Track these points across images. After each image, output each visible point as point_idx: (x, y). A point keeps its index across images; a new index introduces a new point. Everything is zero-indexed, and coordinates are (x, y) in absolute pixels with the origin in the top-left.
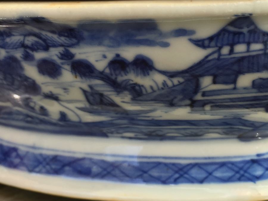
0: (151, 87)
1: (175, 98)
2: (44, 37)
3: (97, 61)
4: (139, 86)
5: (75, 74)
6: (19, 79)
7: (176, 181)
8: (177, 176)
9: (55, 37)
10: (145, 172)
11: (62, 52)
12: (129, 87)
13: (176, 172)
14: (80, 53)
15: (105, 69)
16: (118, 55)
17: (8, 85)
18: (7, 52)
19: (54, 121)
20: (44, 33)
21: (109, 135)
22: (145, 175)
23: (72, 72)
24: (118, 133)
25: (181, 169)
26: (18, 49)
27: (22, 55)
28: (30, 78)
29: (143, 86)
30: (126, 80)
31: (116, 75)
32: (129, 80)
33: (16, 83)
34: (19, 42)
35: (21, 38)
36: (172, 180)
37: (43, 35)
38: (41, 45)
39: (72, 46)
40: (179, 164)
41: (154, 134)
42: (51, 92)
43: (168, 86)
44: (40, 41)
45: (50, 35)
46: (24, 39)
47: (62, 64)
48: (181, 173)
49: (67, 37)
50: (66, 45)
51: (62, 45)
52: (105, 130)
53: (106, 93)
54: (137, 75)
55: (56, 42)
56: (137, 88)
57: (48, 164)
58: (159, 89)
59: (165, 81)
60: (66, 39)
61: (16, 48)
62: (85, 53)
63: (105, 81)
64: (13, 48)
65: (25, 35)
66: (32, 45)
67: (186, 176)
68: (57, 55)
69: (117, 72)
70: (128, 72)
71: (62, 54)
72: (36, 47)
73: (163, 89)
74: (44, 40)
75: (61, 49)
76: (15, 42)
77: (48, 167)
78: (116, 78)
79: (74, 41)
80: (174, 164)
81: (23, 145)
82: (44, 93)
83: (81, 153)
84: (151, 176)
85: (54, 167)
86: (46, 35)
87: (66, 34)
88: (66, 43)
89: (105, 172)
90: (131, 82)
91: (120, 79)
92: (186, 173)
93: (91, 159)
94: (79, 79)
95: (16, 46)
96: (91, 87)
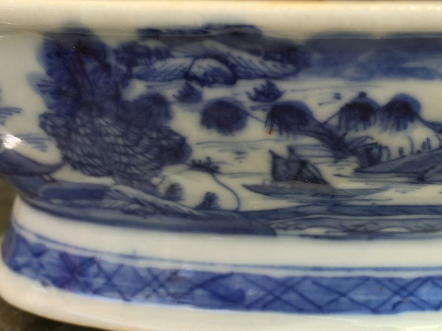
0: (401, 151)
1: (432, 168)
2: (232, 61)
3: (321, 104)
4: (380, 148)
5: (272, 126)
6: (154, 135)
7: (395, 309)
8: (397, 299)
9: (256, 62)
10: (343, 295)
11: (260, 88)
12: (361, 150)
13: (396, 293)
14: (293, 91)
15: (330, 118)
16: (363, 95)
17: (125, 146)
18: (149, 87)
19: (185, 210)
20: (235, 53)
21: (280, 232)
22: (343, 300)
23: (266, 123)
24: (297, 229)
25: (403, 288)
26: (174, 82)
27: (180, 92)
28: (177, 134)
29: (386, 148)
30: (361, 138)
31: (348, 129)
32: (367, 137)
33: (145, 142)
34: (182, 68)
35: (187, 62)
36: (389, 306)
37: (234, 58)
38: (223, 75)
39: (283, 77)
40: (401, 279)
41: (361, 229)
42: (209, 159)
43: (429, 148)
44: (224, 68)
45: (246, 57)
46: (192, 65)
47: (253, 108)
48: (404, 293)
49: (281, 61)
50: (272, 75)
51: (264, 76)
52: (274, 224)
53: (313, 160)
54: (385, 129)
55: (253, 69)
56: (375, 151)
57: (162, 285)
58: (412, 153)
59: (428, 140)
60: (274, 66)
61: (170, 80)
62: (303, 90)
63: (322, 139)
64: (164, 80)
65: (196, 57)
66: (206, 74)
67: (412, 298)
68: (248, 94)
69: (351, 124)
70: (370, 125)
71: (258, 92)
72: (210, 79)
73: (419, 152)
74: (232, 67)
75: (259, 83)
76: (172, 68)
77: (162, 291)
78: (345, 134)
79: (291, 68)
80: (391, 280)
81: (109, 254)
82: (193, 161)
83: (225, 265)
84: (353, 302)
85: (172, 290)
86: (239, 57)
87: (278, 57)
88: (272, 72)
89: (270, 297)
90: (369, 141)
91: (351, 135)
92: (411, 294)
93: (244, 276)
94: (275, 135)
95: (171, 77)
96: (291, 150)
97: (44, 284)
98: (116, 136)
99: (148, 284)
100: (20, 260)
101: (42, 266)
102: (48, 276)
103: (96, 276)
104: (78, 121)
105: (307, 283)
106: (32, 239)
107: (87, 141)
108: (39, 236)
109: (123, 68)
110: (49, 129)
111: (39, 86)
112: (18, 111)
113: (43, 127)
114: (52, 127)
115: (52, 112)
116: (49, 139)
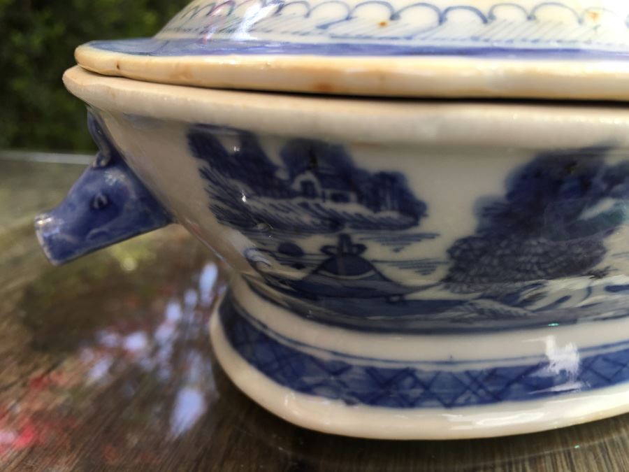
97: (349, 403)
98: (536, 255)
99: (468, 388)
100: (308, 380)
101: (344, 384)
102: (354, 394)
103: (413, 387)
104: (504, 243)
105: (600, 360)
106: (326, 357)
107: (495, 262)
108: (335, 353)
109: (604, 187)
110: (458, 253)
111: (486, 209)
112: (432, 236)
113: (451, 251)
114: (464, 251)
115: (480, 235)
116: (446, 263)
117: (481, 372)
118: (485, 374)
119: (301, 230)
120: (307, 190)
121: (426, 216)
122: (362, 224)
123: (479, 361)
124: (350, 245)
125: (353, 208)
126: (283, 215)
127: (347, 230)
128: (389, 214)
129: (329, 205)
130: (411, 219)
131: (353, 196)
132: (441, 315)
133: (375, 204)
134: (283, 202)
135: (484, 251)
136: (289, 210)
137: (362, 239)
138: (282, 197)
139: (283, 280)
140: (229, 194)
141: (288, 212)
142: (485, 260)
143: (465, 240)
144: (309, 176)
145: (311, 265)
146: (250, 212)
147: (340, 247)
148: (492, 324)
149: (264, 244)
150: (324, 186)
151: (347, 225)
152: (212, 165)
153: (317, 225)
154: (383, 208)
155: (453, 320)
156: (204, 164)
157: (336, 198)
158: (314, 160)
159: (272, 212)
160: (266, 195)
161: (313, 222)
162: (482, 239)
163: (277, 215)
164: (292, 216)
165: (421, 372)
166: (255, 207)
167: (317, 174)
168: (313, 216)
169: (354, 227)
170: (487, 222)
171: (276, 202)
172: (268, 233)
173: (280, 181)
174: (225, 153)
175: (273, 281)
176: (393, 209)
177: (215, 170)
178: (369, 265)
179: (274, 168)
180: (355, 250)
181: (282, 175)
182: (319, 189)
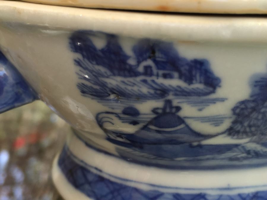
108: (152, 185)
110: (238, 111)
111: (256, 82)
112: (222, 100)
113: (234, 110)
114: (242, 109)
115: (252, 99)
116: (231, 118)
117: (248, 195)
118: (251, 195)
119: (141, 97)
120: (148, 71)
121: (220, 86)
122: (181, 93)
123: (247, 187)
124: (171, 107)
125: (175, 82)
126: (129, 88)
127: (170, 97)
128: (198, 86)
129: (161, 81)
130: (211, 89)
131: (176, 74)
132: (223, 156)
133: (189, 79)
134: (131, 80)
135: (254, 109)
136: (134, 84)
137: (179, 103)
138: (131, 76)
139: (120, 134)
140: (93, 75)
141: (133, 86)
142: (254, 115)
143: (243, 102)
144: (149, 62)
145: (144, 122)
146: (107, 87)
147: (164, 109)
148: (255, 161)
149: (113, 109)
150: (158, 68)
151: (171, 93)
152: (84, 56)
153: (151, 94)
154: (194, 82)
155: (231, 159)
156: (78, 56)
157: (165, 76)
158: (153, 52)
159: (123, 86)
160: (119, 75)
161: (149, 92)
162: (253, 101)
163: (126, 88)
164: (135, 88)
165: (210, 195)
166: (110, 83)
167: (155, 61)
168: (149, 88)
169: (176, 95)
170: (257, 90)
171: (125, 80)
172: (117, 101)
173: (131, 66)
174: (94, 49)
175: (112, 137)
176: (200, 82)
177: (86, 60)
178: (181, 121)
179: (127, 57)
180: (174, 110)
181: (132, 62)
182: (155, 70)
